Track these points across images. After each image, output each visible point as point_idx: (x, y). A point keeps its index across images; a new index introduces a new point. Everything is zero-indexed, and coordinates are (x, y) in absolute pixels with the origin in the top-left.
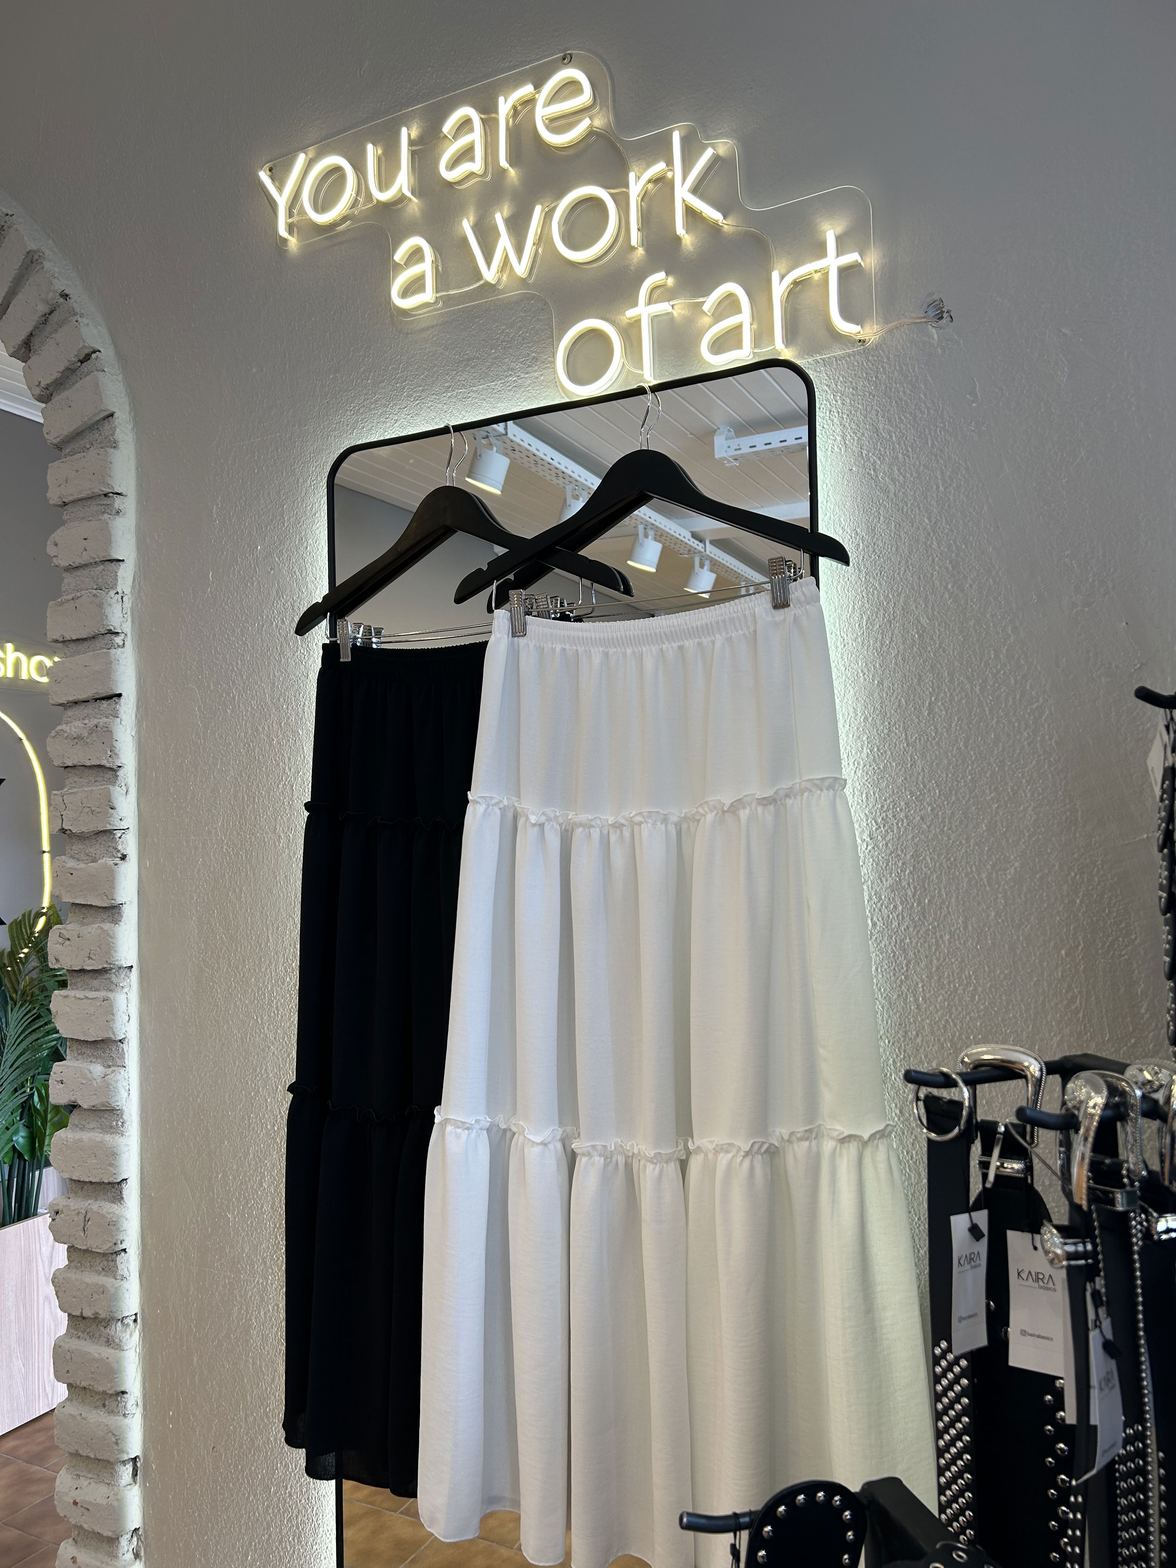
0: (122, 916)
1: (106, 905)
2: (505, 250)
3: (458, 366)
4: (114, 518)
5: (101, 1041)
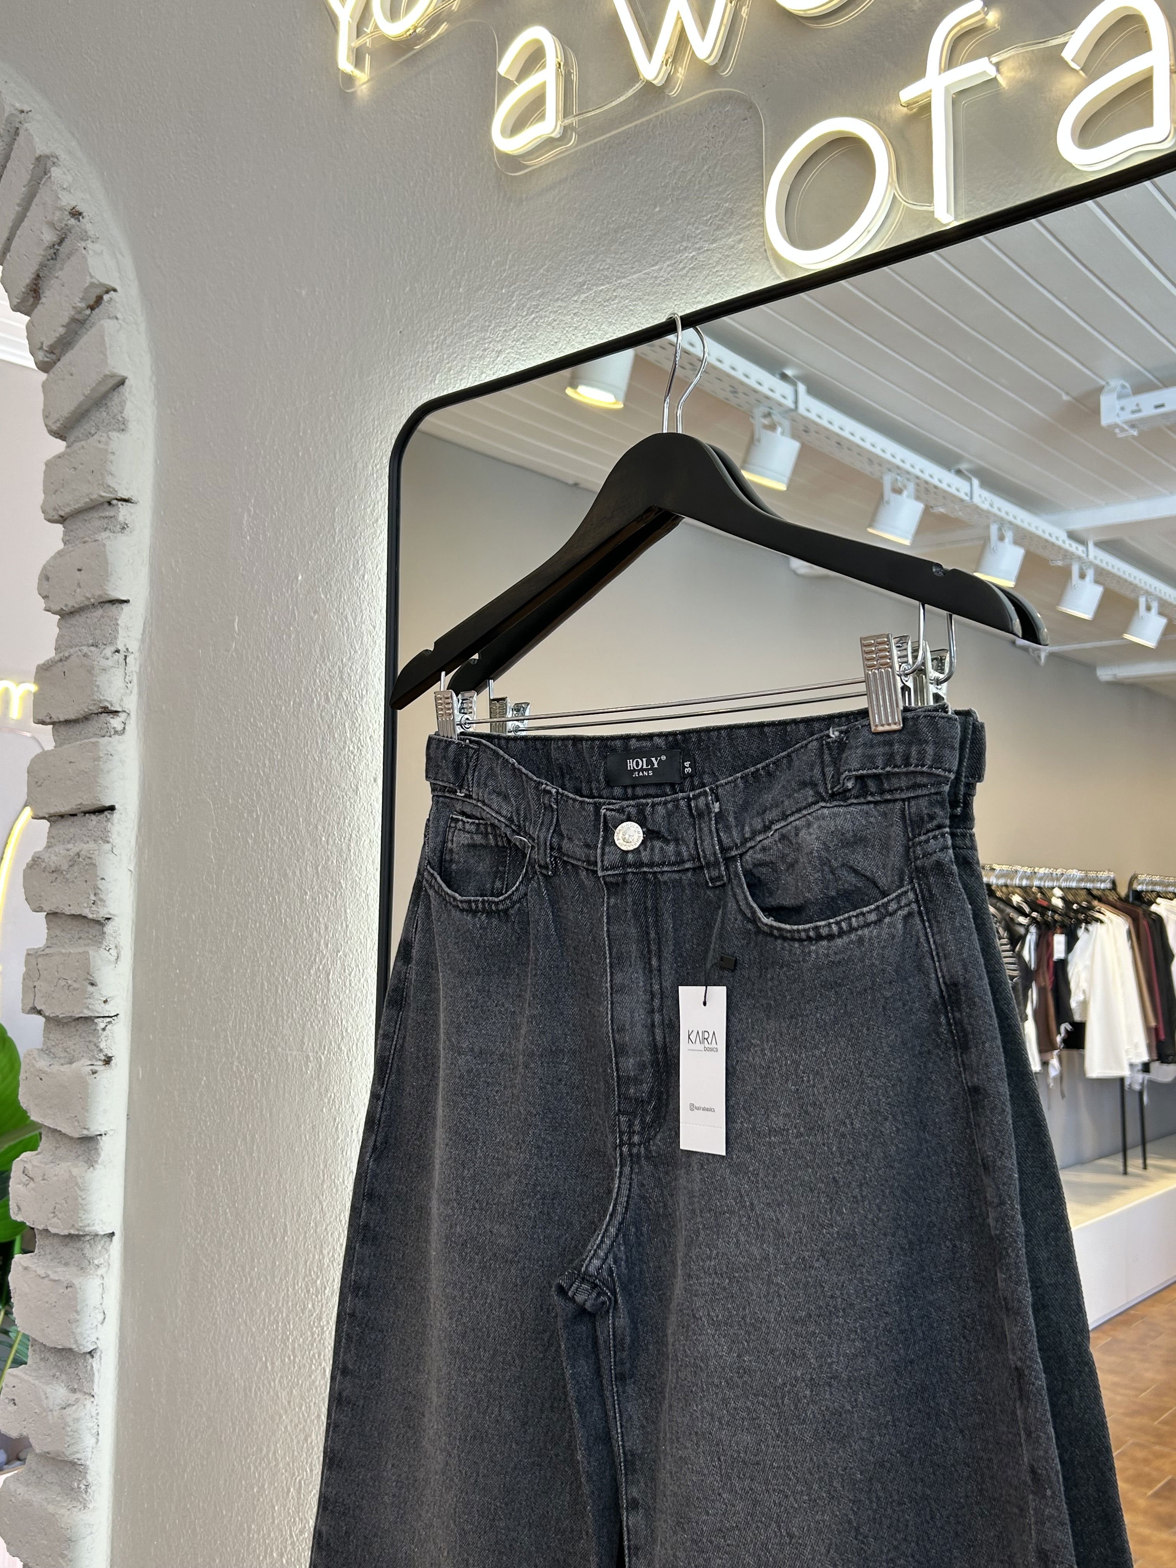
0: (99, 1154)
1: (77, 1136)
2: (679, 18)
3: (599, 244)
4: (116, 538)
5: (63, 1349)
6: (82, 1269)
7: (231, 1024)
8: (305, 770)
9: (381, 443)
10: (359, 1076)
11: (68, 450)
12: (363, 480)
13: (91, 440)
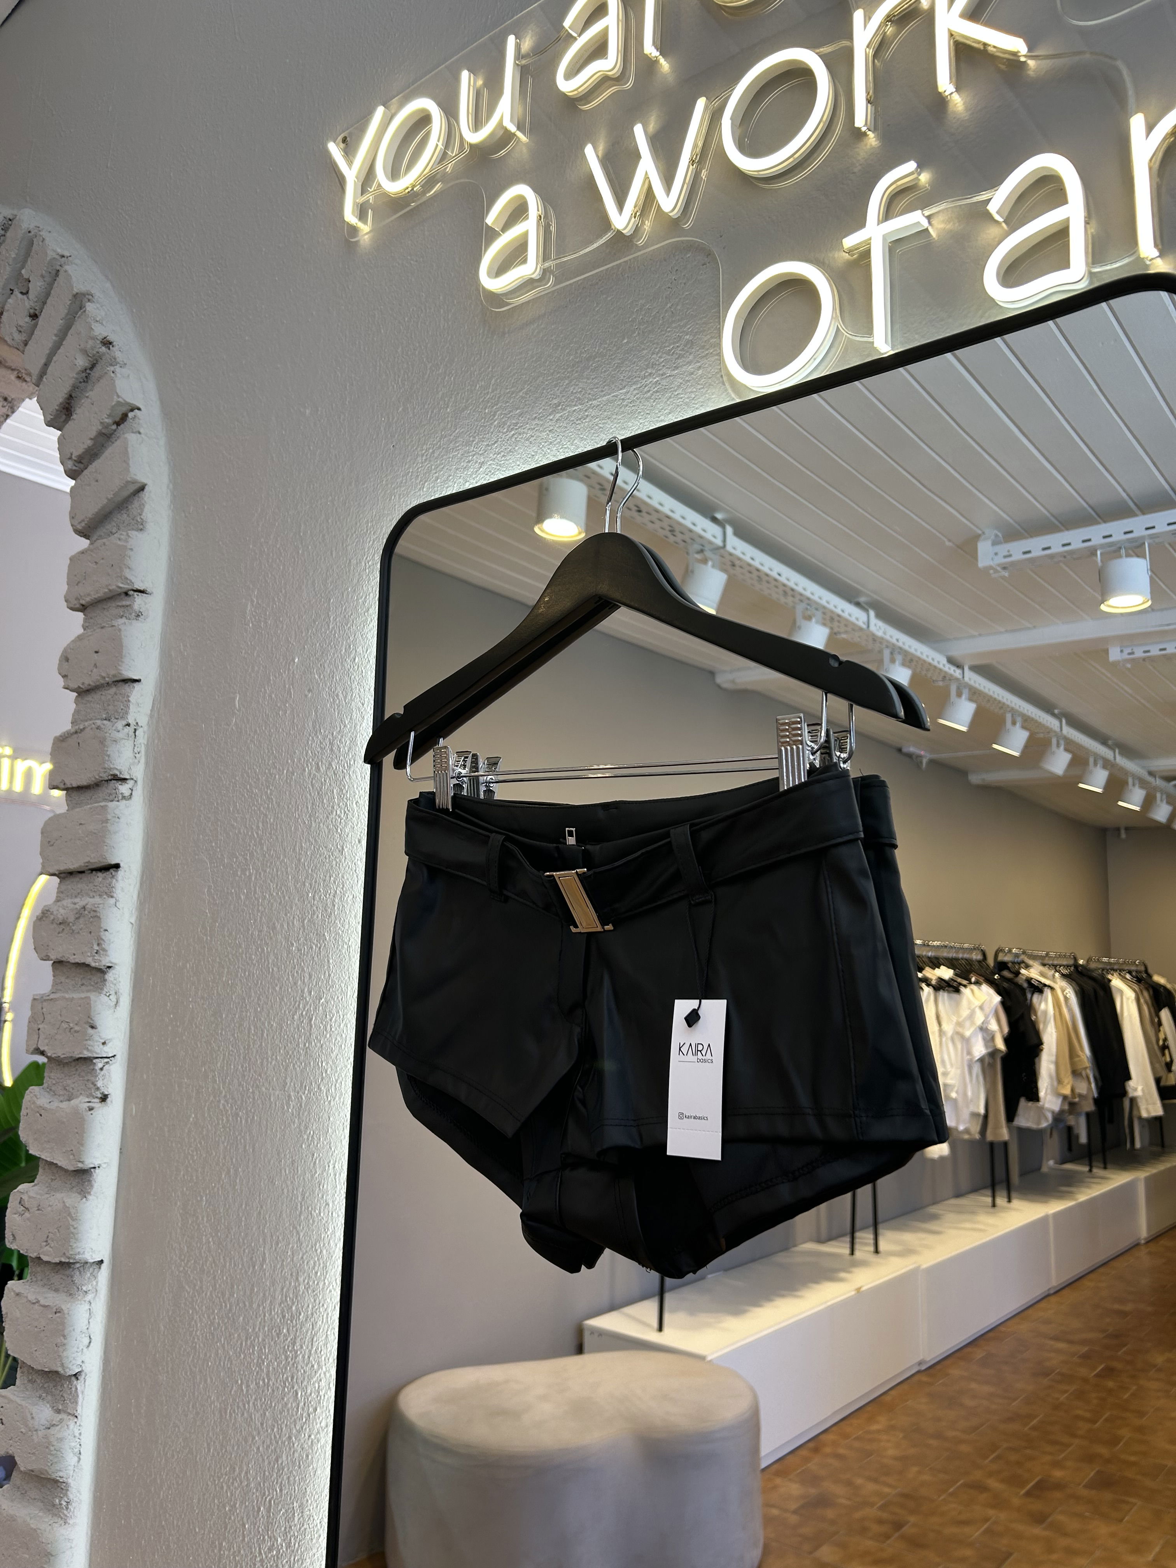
0: (92, 1186)
1: (71, 1168)
2: (647, 177)
3: (573, 371)
4: (131, 624)
5: (49, 1372)
6: (71, 1294)
7: (219, 1065)
8: (295, 832)
9: (374, 541)
10: (336, 1114)
11: (91, 546)
12: (357, 574)
13: (112, 538)
